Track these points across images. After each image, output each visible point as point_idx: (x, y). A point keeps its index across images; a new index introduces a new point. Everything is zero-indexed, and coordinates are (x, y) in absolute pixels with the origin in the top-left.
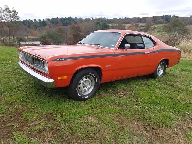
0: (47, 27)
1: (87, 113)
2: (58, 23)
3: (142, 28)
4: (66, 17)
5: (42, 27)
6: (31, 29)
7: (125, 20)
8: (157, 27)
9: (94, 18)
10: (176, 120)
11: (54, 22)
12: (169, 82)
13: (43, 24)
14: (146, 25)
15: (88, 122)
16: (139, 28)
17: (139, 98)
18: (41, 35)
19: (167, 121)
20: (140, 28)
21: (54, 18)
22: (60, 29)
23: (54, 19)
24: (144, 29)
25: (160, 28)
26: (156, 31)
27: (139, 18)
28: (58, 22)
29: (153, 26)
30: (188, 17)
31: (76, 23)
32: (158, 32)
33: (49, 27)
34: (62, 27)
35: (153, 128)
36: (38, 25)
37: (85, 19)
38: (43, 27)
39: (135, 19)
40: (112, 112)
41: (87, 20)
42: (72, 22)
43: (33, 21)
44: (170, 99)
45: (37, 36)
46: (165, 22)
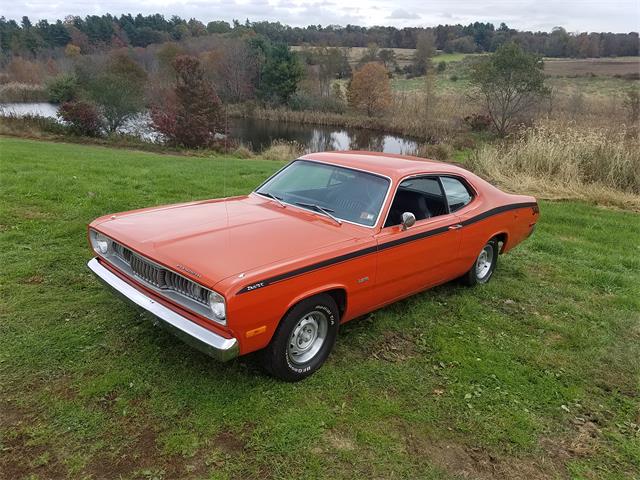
0: (71, 47)
1: (323, 424)
2: (113, 36)
3: (402, 65)
4: (140, 16)
5: (53, 49)
6: (10, 52)
7: (346, 33)
8: (451, 62)
9: (242, 22)
10: (540, 433)
11: (99, 30)
12: (509, 301)
13: (55, 36)
14: (417, 54)
15: (334, 452)
16: (392, 64)
17: (442, 364)
18: (52, 79)
19: (520, 435)
20: (395, 63)
21: (98, 18)
22: (123, 59)
23: (95, 18)
24: (408, 70)
25: (459, 65)
26: (448, 77)
27: (394, 29)
28: (113, 30)
29: (436, 60)
30: (545, 34)
31: (178, 37)
32: (454, 79)
33: (78, 49)
34: (129, 51)
35: (492, 459)
36: (39, 39)
37: (211, 24)
38: (56, 48)
39: (379, 32)
40: (385, 416)
41: (217, 28)
42: (161, 32)
43: (19, 24)
44: (519, 363)
45: (38, 83)
46: (475, 45)
